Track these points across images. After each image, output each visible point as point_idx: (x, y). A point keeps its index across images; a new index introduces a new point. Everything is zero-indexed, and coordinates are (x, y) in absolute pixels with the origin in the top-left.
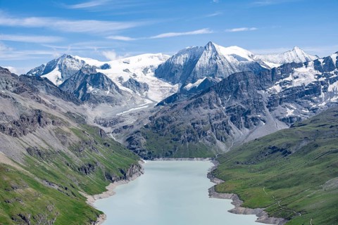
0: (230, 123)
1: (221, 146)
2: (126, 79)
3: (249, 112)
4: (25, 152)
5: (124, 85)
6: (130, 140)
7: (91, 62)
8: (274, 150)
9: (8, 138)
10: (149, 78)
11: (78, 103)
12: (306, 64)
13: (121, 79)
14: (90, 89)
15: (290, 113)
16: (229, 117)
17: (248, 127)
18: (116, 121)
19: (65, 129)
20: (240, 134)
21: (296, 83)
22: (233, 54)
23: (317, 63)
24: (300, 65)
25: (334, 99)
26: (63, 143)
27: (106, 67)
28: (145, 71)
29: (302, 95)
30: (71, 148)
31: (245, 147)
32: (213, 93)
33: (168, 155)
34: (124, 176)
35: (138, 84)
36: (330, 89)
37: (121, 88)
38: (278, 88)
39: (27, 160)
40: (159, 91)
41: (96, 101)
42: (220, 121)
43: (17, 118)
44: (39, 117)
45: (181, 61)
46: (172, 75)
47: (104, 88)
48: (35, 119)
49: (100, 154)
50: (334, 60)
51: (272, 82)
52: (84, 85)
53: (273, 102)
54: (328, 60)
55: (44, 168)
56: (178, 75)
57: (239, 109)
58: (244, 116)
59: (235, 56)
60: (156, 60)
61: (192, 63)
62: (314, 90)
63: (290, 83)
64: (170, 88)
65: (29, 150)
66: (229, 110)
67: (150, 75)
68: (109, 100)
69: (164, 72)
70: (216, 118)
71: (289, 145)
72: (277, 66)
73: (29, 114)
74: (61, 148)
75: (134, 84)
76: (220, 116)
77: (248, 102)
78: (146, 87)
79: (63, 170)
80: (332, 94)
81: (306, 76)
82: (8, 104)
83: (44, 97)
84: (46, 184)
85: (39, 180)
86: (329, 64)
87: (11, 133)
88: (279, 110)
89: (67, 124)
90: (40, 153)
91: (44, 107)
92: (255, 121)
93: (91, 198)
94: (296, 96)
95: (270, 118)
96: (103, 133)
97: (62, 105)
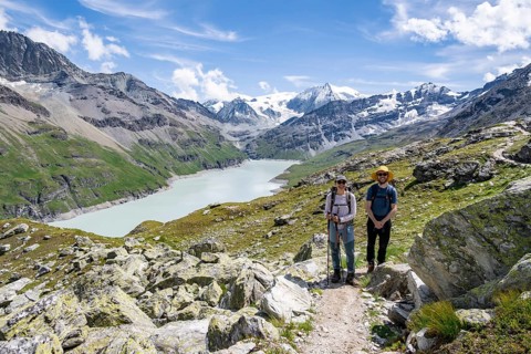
0: (323, 137)
1: (313, 153)
2: (265, 109)
3: (339, 130)
4: (137, 142)
5: (264, 113)
6: (248, 145)
8: (341, 153)
9: (125, 130)
10: (283, 109)
11: (222, 121)
12: (390, 96)
13: (261, 108)
14: (237, 113)
15: (371, 132)
16: (323, 133)
17: (336, 140)
18: (244, 134)
19: (180, 130)
20: (329, 145)
21: (380, 110)
22: (343, 91)
23: (399, 95)
24: (386, 97)
25: (408, 123)
26: (174, 139)
27: (255, 100)
28: (280, 104)
29: (382, 119)
30: (179, 143)
31: (327, 152)
32: (313, 115)
33: (271, 157)
34: (219, 166)
35: (273, 113)
36: (406, 115)
37: (259, 113)
38: (365, 114)
39: (135, 147)
40: (287, 114)
41: (236, 121)
42: (315, 135)
43: (138, 118)
44: (159, 120)
45: (305, 97)
46: (299, 106)
47: (246, 113)
48: (155, 121)
49: (205, 150)
50: (413, 94)
51: (361, 109)
52: (233, 111)
53: (359, 124)
54: (408, 94)
55: (148, 155)
56: (302, 107)
57: (332, 127)
58: (334, 133)
59: (345, 94)
60: (290, 96)
61: (313, 99)
62: (394, 116)
63: (375, 110)
64: (293, 114)
65: (140, 141)
66: (324, 128)
67: (284, 107)
68: (248, 121)
69: (293, 104)
70: (312, 133)
71: (352, 150)
72: (367, 96)
73: (150, 116)
74: (170, 142)
75: (271, 112)
76: (317, 131)
77: (339, 122)
78: (279, 114)
79: (164, 157)
80: (407, 119)
81: (390, 105)
82: (136, 108)
83: (191, 113)
84: (134, 163)
85: (129, 159)
86: (408, 96)
87: (130, 128)
88: (363, 129)
89: (185, 127)
90: (149, 144)
91: (172, 115)
92: (343, 136)
93: (177, 177)
94: (378, 119)
95: (355, 135)
96: (221, 138)
97: (205, 120)
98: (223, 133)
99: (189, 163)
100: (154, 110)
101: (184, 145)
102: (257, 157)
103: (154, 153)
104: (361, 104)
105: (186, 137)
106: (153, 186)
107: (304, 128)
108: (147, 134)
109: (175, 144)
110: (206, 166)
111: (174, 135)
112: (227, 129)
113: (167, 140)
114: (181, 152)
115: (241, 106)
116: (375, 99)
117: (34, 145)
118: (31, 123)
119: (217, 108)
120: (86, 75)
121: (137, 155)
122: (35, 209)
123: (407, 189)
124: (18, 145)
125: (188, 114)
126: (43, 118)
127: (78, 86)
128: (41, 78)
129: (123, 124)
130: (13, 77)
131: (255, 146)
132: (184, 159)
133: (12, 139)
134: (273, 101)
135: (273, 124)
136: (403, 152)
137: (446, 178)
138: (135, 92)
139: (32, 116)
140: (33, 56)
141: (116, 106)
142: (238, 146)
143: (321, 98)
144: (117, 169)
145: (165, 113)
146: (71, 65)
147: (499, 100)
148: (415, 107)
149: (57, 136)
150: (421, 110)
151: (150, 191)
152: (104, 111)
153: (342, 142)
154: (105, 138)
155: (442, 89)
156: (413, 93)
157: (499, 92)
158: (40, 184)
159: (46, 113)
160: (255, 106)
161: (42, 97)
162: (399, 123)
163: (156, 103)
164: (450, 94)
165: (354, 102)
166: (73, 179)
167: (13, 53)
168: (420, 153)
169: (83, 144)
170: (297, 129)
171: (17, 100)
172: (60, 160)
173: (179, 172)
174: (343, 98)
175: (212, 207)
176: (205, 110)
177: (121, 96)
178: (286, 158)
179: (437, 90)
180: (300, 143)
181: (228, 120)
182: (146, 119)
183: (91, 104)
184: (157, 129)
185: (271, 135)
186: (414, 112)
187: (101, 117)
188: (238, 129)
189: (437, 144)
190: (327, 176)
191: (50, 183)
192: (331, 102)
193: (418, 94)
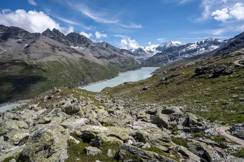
0: (168, 59)
1: (165, 64)
2: (149, 50)
3: (174, 56)
5: (148, 52)
7: (141, 47)
9: (105, 59)
11: (134, 55)
12: (194, 43)
13: (147, 50)
15: (186, 56)
17: (173, 60)
18: (141, 59)
20: (170, 62)
21: (190, 49)
22: (176, 43)
23: (198, 43)
24: (192, 44)
25: (201, 53)
28: (154, 49)
29: (191, 52)
32: (165, 52)
33: (150, 66)
34: (134, 69)
35: (151, 52)
37: (146, 52)
38: (184, 50)
39: (108, 64)
40: (156, 52)
41: (139, 55)
42: (165, 59)
45: (162, 46)
46: (160, 49)
47: (142, 52)
48: (114, 56)
49: (129, 64)
52: (138, 52)
53: (182, 54)
55: (112, 66)
57: (171, 55)
58: (172, 57)
59: (177, 44)
60: (157, 46)
61: (165, 46)
62: (195, 50)
63: (188, 49)
64: (158, 52)
65: (110, 62)
66: (169, 56)
67: (155, 50)
68: (143, 55)
69: (158, 49)
72: (185, 44)
75: (150, 52)
76: (166, 57)
77: (174, 54)
78: (153, 52)
79: (117, 67)
80: (200, 51)
81: (194, 46)
82: (108, 52)
83: (125, 53)
84: (108, 69)
85: (107, 68)
86: (201, 43)
87: (107, 59)
88: (183, 56)
89: (123, 58)
90: (113, 63)
91: (119, 54)
92: (176, 58)
93: (120, 73)
94: (189, 52)
95: (180, 58)
96: (134, 61)
97: (129, 55)
98: (135, 59)
99: (124, 69)
100: (114, 53)
101: (123, 63)
102: (146, 66)
103: (114, 66)
104: (183, 47)
105: (123, 61)
106: (114, 76)
107: (161, 56)
108: (112, 60)
109: (120, 63)
110: (129, 70)
111: (120, 60)
112: (136, 58)
113: (118, 62)
114: (122, 65)
115: (141, 50)
116: (188, 45)
117: (81, 65)
118: (80, 58)
119: (133, 51)
120: (94, 43)
121: (109, 67)
122: (82, 82)
123: (192, 78)
124: (77, 65)
125: (124, 54)
126: (83, 57)
127: (92, 47)
128: (82, 45)
129: (105, 57)
130: (75, 45)
131: (145, 63)
132: (123, 67)
133: (76, 63)
134: (151, 48)
135: (151, 55)
136: (194, 63)
137: (209, 73)
138: (108, 48)
139: (80, 56)
140: (80, 39)
141: (103, 52)
142: (140, 63)
143: (168, 46)
144: (103, 71)
145: (117, 54)
146: (90, 41)
147: (240, 42)
148: (204, 47)
149: (87, 62)
150: (206, 48)
151: (113, 77)
152: (100, 54)
153: (175, 61)
154: (100, 62)
155: (216, 39)
156: (203, 41)
157: (241, 39)
158: (83, 76)
159: (84, 55)
160: (145, 50)
161: (83, 51)
162: (197, 53)
163: (114, 51)
164: (219, 41)
165: (180, 47)
166: (92, 74)
167: (75, 39)
168: (201, 63)
169: (94, 64)
170: (159, 57)
171: (76, 52)
172: (88, 69)
173: (121, 72)
174: (175, 45)
175: (125, 83)
176: (129, 52)
177: (104, 49)
178: (156, 67)
179: (214, 40)
180: (160, 61)
181: (136, 55)
182: (111, 56)
183: (96, 52)
184: (115, 59)
185: (150, 59)
186: (204, 49)
187: (98, 56)
188: (139, 58)
189: (208, 60)
190: (164, 72)
191: (86, 75)
192: (171, 47)
193: (205, 42)
